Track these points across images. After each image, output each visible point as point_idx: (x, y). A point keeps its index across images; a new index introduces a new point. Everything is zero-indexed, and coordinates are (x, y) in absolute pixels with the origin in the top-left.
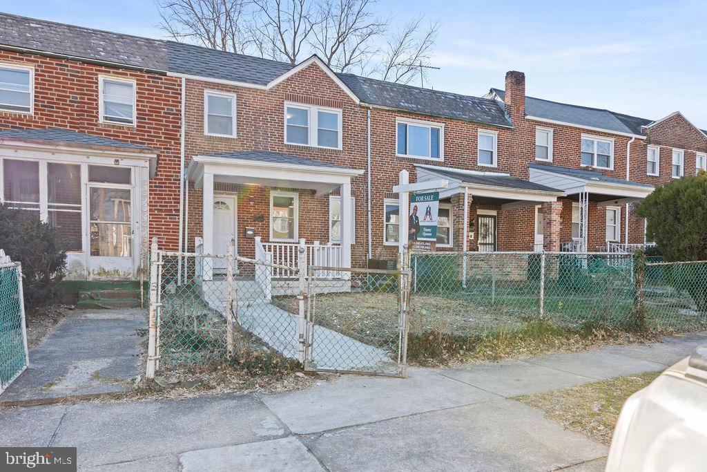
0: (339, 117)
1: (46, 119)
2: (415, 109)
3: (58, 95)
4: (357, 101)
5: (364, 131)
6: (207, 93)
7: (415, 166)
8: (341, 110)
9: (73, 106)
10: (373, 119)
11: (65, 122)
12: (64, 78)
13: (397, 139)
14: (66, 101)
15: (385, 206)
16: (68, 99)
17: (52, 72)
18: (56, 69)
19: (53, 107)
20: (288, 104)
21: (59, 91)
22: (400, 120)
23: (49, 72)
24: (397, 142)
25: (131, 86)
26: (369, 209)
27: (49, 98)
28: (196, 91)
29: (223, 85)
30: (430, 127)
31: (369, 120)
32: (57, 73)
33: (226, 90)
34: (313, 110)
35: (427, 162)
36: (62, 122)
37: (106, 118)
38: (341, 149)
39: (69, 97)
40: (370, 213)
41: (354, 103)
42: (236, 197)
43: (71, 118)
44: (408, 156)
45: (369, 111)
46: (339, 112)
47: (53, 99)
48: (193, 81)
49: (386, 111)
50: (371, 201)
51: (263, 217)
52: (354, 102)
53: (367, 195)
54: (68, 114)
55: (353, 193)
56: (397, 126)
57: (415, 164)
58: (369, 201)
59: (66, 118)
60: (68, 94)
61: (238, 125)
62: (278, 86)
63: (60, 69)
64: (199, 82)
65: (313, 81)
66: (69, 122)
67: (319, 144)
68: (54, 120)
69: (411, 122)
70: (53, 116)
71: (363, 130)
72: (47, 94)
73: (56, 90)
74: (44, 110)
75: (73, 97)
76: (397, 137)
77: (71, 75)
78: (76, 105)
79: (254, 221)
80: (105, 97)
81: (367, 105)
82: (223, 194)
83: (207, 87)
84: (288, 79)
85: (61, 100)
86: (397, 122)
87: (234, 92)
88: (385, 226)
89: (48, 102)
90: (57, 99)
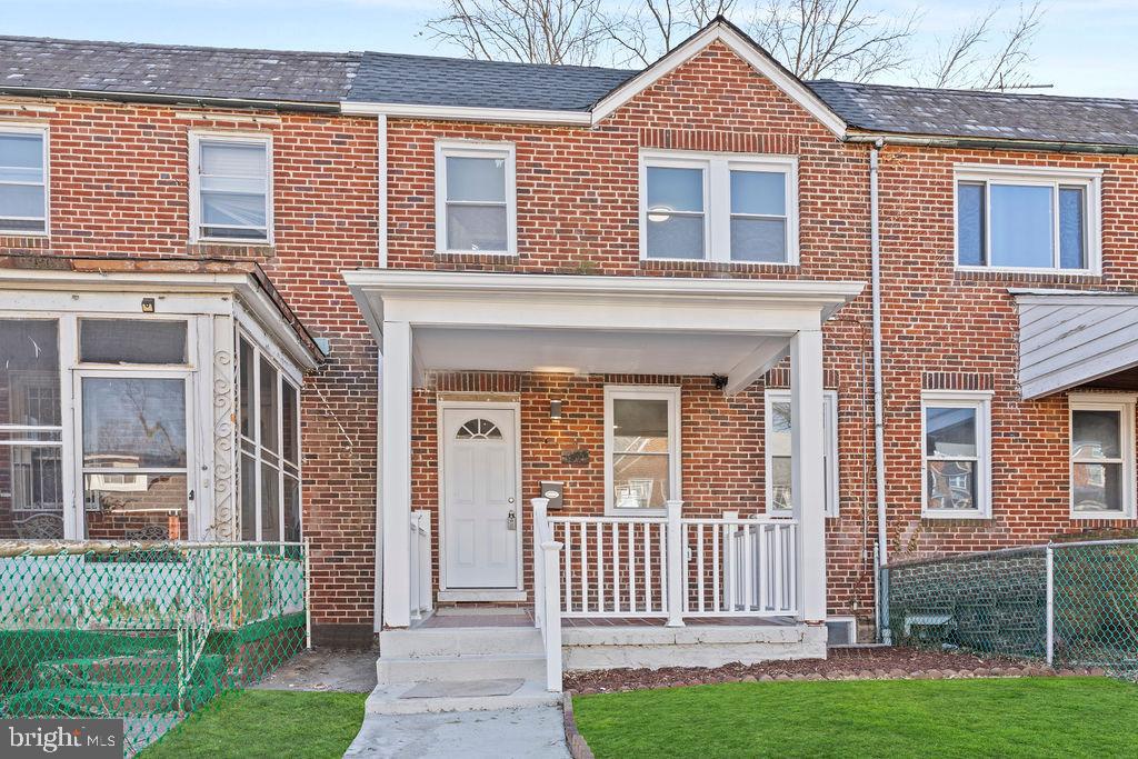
0: (787, 177)
1: (124, 215)
2: (1012, 136)
3: (141, 175)
4: (840, 130)
5: (861, 209)
6: (444, 148)
7: (1013, 295)
8: (793, 161)
9: (163, 190)
10: (887, 174)
11: (151, 216)
12: (149, 148)
13: (956, 225)
14: (152, 182)
15: (923, 413)
16: (156, 180)
17: (132, 140)
18: (138, 133)
19: (133, 195)
20: (648, 158)
21: (142, 168)
22: (965, 170)
23: (128, 140)
24: (956, 231)
25: (262, 148)
26: (879, 420)
27: (128, 181)
28: (413, 146)
29: (480, 123)
30: (1055, 183)
31: (874, 177)
32: (139, 140)
33: (488, 137)
34: (717, 168)
35: (1050, 282)
36: (146, 216)
37: (206, 232)
38: (797, 263)
39: (157, 176)
40: (879, 431)
41: (830, 137)
42: (517, 405)
43: (160, 210)
44: (989, 268)
45: (874, 153)
46: (788, 165)
47: (133, 182)
48: (407, 120)
49: (924, 147)
50: (884, 398)
51: (585, 454)
52: (830, 133)
53: (872, 384)
54: (155, 203)
55: (829, 380)
56: (955, 187)
57: (1012, 290)
58: (878, 398)
59: (153, 210)
60: (155, 172)
61: (521, 221)
62: (622, 111)
63: (145, 134)
64: (420, 121)
65: (717, 88)
66: (157, 216)
67: (733, 256)
68: (135, 216)
69: (996, 174)
70: (133, 209)
71: (856, 208)
72: (125, 174)
73: (138, 167)
74: (121, 201)
75: (163, 176)
76: (956, 218)
77: (160, 141)
78: (167, 187)
79: (565, 464)
80: (203, 181)
81: (868, 137)
82: (483, 399)
83: (440, 134)
84: (648, 92)
85: (145, 182)
86: (956, 178)
87: (508, 138)
88: (924, 465)
89: (127, 188)
90: (140, 182)
